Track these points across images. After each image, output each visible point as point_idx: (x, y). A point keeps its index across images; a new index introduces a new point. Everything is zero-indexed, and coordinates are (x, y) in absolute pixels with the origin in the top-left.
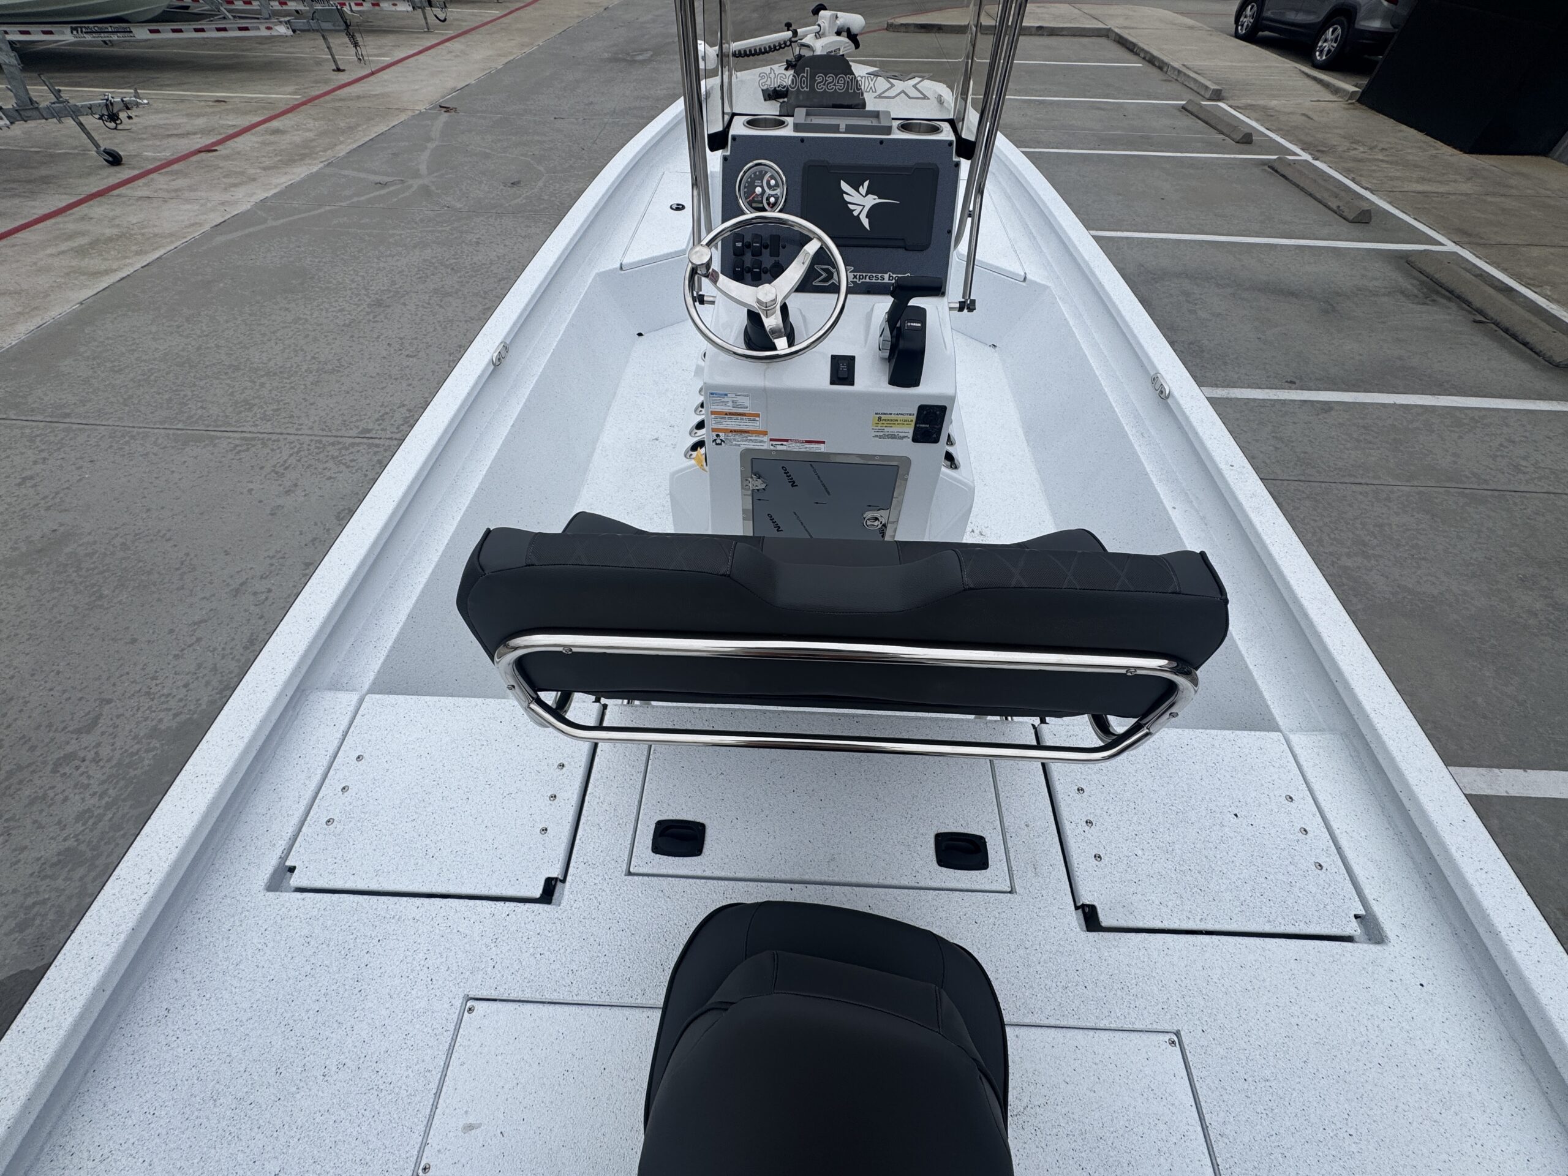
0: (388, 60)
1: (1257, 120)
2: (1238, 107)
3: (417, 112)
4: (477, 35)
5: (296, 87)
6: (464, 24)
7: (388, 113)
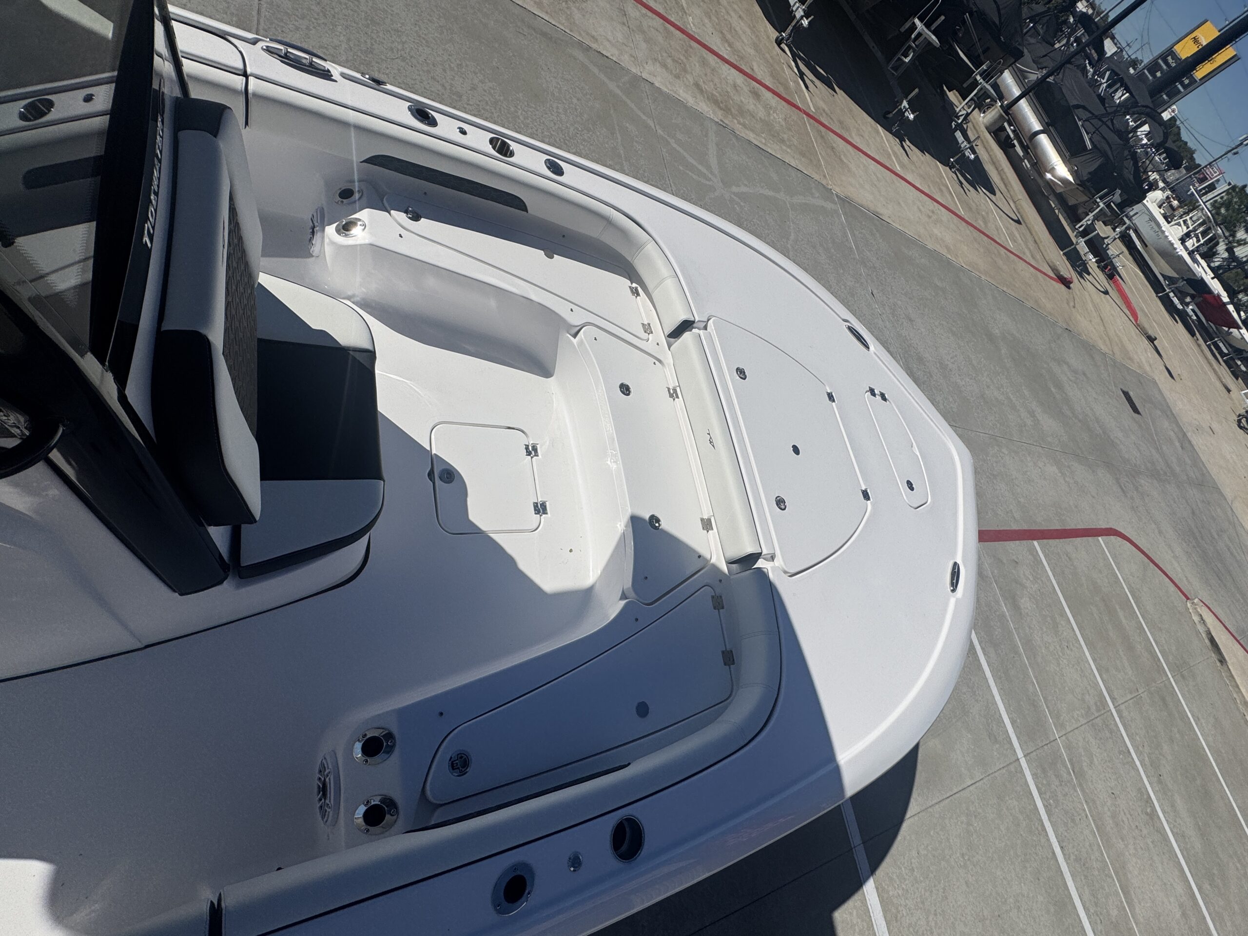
3: (830, 187)
4: (969, 230)
5: (826, 109)
6: (981, 223)
7: (818, 166)
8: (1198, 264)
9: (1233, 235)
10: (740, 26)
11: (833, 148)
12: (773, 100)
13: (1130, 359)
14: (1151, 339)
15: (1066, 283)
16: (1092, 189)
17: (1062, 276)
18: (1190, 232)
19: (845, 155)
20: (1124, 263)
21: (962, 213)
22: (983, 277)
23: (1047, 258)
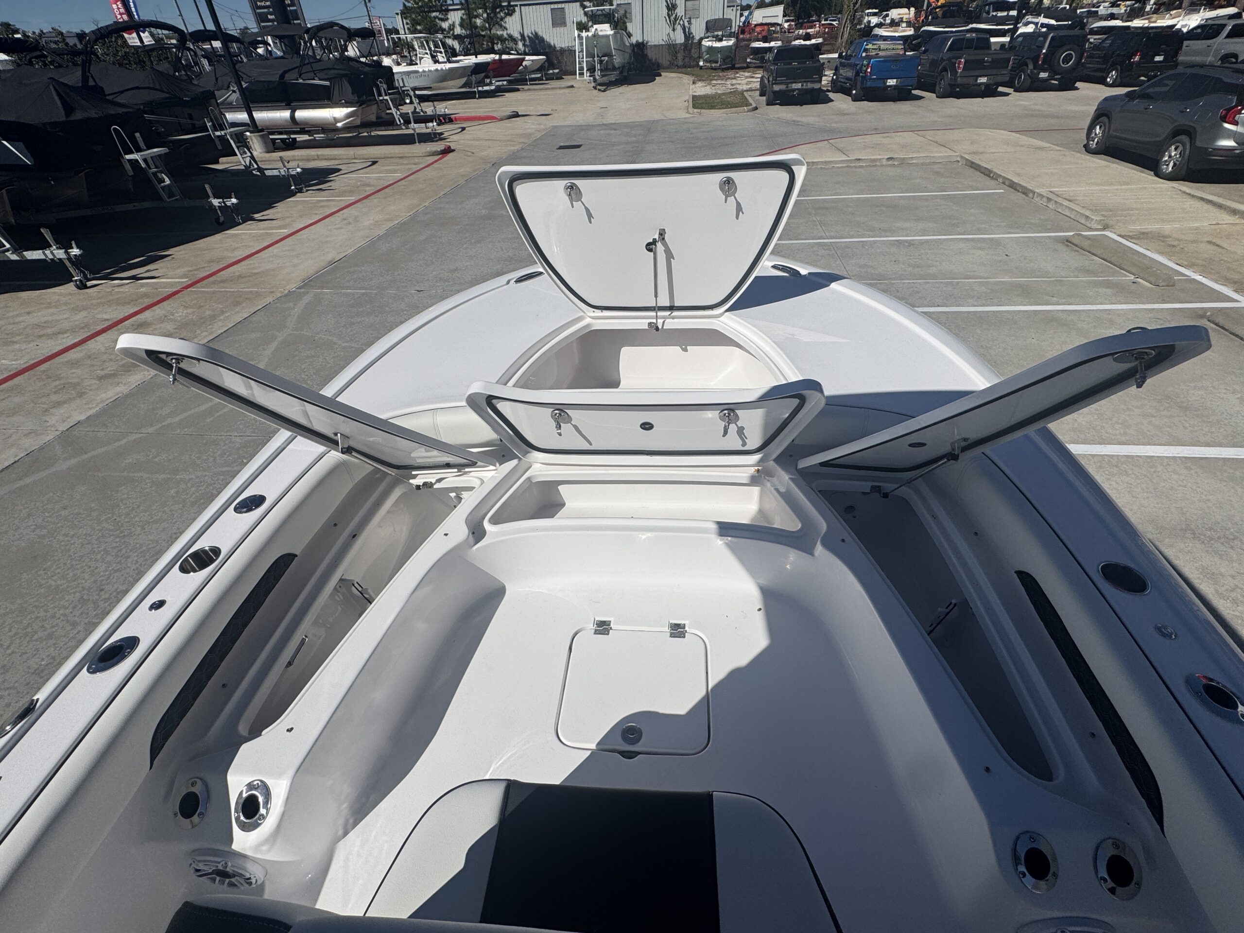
0: (286, 231)
1: (1161, 253)
2: (1129, 236)
3: (286, 292)
4: (374, 200)
5: (190, 269)
6: (367, 188)
7: (258, 295)
8: (461, 60)
9: (443, 30)
10: (41, 316)
11: (240, 277)
12: (158, 311)
13: (531, 134)
14: (516, 115)
15: (448, 151)
16: (368, 98)
17: (441, 151)
18: (431, 55)
19: (254, 268)
20: (443, 108)
21: (353, 199)
22: (427, 204)
23: (421, 155)
